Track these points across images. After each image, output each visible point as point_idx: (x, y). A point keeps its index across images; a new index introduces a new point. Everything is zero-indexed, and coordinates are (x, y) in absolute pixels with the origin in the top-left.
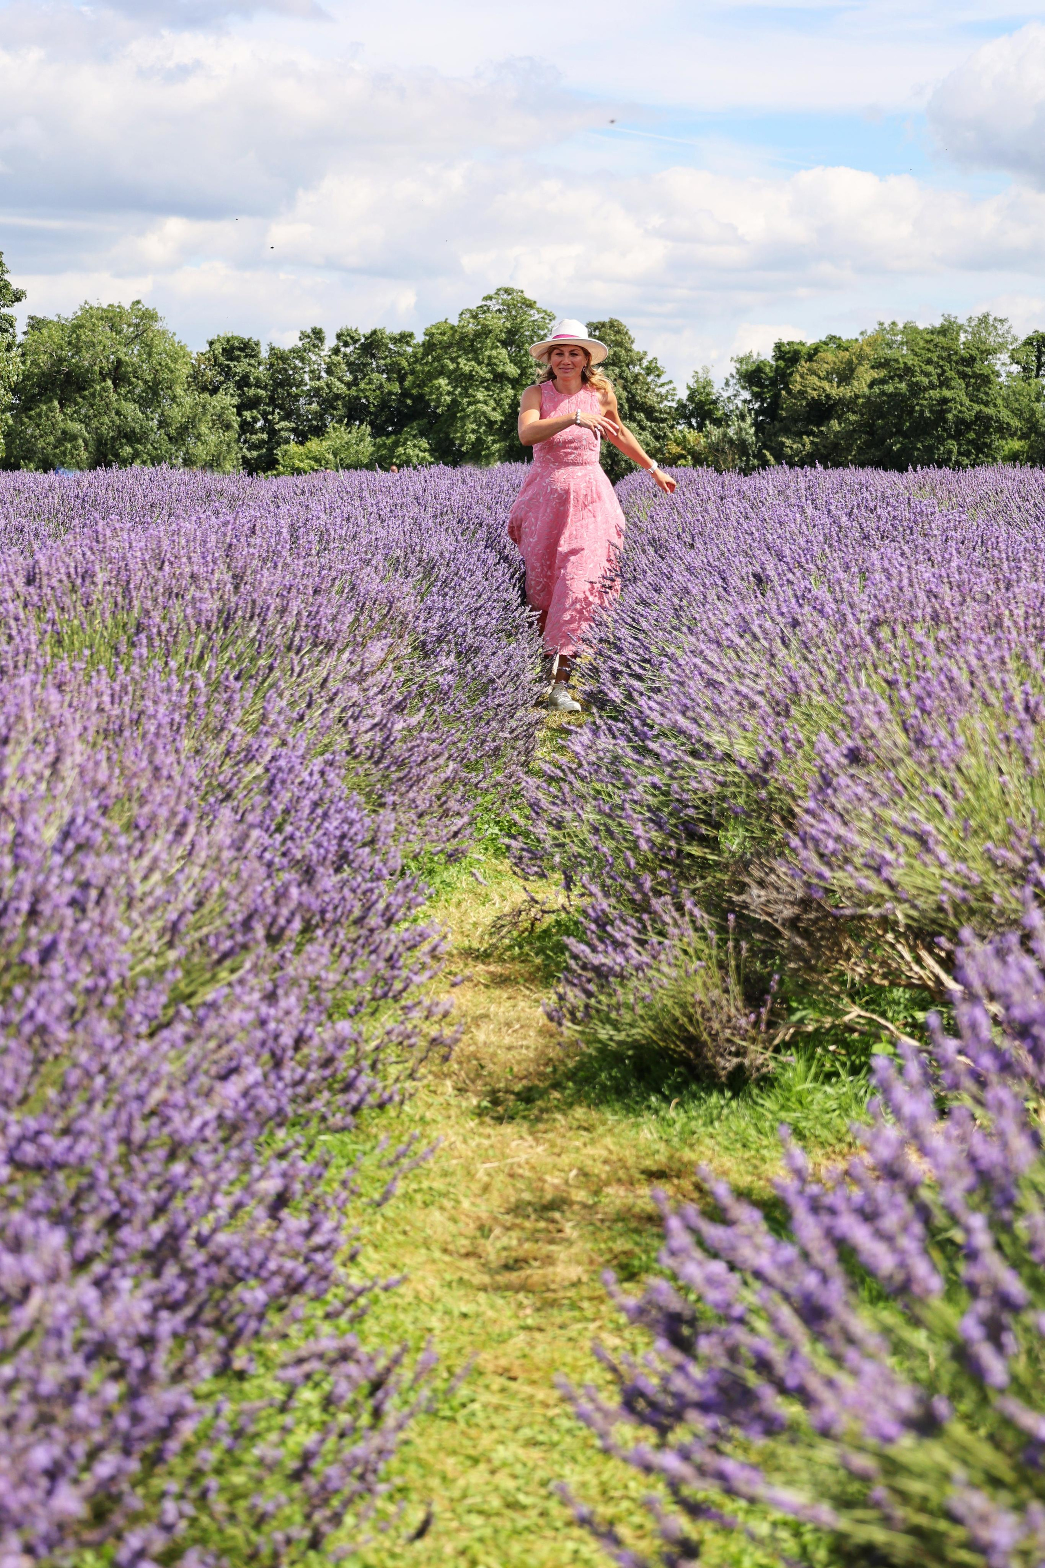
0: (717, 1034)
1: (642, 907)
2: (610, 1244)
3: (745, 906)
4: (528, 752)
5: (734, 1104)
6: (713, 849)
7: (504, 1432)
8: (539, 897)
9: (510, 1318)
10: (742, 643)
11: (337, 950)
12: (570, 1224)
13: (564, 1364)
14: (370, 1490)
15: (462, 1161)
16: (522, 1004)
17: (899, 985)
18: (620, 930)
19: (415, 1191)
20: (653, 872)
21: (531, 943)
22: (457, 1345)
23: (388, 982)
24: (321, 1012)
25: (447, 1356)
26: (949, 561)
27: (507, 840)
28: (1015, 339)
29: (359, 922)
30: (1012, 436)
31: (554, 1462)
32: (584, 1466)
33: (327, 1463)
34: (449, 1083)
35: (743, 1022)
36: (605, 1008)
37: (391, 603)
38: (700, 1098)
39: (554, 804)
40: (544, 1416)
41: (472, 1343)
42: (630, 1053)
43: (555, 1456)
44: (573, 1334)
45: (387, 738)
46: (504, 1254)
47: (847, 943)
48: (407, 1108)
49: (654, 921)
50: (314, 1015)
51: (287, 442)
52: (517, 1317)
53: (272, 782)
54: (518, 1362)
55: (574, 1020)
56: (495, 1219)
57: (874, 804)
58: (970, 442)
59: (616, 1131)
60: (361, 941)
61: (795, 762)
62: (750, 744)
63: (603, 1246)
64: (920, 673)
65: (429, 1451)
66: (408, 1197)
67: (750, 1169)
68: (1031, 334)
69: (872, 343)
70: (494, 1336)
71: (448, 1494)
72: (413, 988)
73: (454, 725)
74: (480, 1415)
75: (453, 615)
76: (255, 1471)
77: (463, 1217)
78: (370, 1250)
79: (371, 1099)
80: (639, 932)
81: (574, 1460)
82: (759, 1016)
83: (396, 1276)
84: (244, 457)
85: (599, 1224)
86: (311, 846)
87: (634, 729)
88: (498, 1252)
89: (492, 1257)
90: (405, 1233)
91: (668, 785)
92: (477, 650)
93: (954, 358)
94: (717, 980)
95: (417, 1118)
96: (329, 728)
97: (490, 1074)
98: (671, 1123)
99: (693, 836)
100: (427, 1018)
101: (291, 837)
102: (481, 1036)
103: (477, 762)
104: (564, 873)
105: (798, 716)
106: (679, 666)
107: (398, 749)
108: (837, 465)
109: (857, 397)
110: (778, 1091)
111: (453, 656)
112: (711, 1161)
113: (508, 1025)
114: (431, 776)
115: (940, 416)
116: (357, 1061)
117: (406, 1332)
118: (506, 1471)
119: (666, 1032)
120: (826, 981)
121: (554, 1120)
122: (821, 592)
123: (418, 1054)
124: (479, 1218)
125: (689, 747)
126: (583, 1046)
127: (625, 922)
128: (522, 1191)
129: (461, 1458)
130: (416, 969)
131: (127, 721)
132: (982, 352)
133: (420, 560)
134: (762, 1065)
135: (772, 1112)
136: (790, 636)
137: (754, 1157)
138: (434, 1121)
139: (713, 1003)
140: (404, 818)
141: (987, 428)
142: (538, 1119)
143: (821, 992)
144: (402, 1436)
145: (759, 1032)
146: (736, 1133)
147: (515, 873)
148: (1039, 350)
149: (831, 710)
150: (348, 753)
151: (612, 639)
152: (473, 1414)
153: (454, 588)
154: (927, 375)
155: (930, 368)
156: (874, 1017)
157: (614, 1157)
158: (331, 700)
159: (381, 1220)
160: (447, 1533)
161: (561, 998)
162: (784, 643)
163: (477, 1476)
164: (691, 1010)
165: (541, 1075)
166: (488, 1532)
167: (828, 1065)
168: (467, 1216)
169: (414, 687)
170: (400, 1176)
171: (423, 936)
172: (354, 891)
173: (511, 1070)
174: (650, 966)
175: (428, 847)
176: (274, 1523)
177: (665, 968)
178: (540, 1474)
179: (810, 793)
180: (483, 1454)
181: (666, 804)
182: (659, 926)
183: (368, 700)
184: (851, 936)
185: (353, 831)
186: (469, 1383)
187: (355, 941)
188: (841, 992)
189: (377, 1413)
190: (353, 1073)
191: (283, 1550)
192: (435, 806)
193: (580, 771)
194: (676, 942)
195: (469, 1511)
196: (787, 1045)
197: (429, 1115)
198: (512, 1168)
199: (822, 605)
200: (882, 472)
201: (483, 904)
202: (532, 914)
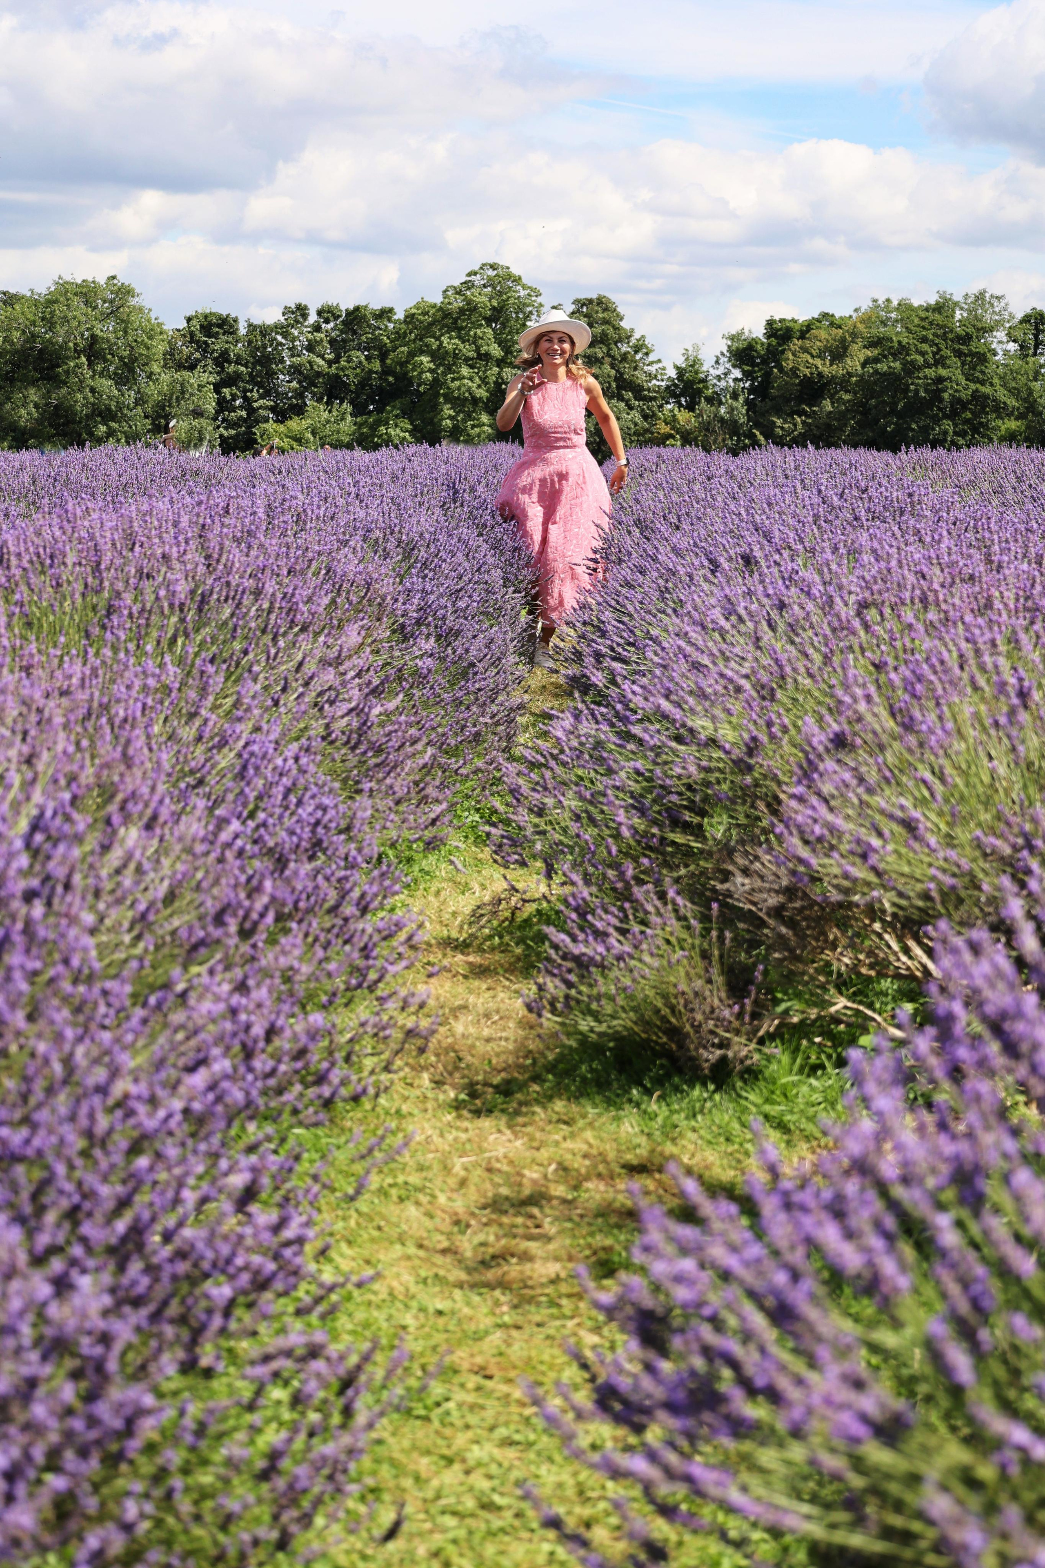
0: (700, 1025)
1: (625, 895)
2: (589, 1240)
3: (729, 894)
4: (509, 738)
5: (717, 1097)
6: (697, 836)
7: (479, 1431)
8: (520, 886)
9: (486, 1315)
10: (727, 626)
11: (310, 939)
12: (548, 1220)
13: (542, 1362)
14: (339, 1490)
15: (438, 1155)
16: (502, 995)
17: (887, 976)
18: (602, 919)
19: (390, 1186)
20: (635, 859)
21: (511, 933)
22: (432, 1342)
23: (362, 973)
24: (293, 1004)
25: (422, 1354)
26: (939, 542)
27: (487, 828)
28: (1012, 316)
29: (334, 910)
30: (1009, 415)
31: (531, 1462)
32: (561, 1466)
33: (297, 1463)
34: (426, 1076)
35: (727, 1013)
36: (586, 999)
37: (369, 584)
38: (682, 1091)
39: (534, 790)
40: (521, 1415)
41: (447, 1340)
42: (611, 1044)
43: (532, 1456)
44: (552, 1332)
45: (365, 723)
46: (483, 1249)
47: (833, 933)
48: (382, 1101)
49: (636, 910)
50: (286, 1008)
51: (267, 420)
52: (494, 1314)
53: (244, 767)
54: (493, 1360)
55: (554, 1011)
56: (473, 1214)
57: (860, 790)
58: (966, 421)
59: (597, 1124)
60: (336, 931)
61: (781, 747)
62: (734, 728)
63: (582, 1242)
64: (909, 657)
65: (403, 1451)
66: (382, 1192)
67: (734, 1163)
68: (1028, 311)
69: (866, 320)
70: (470, 1334)
71: (421, 1495)
72: (388, 978)
73: (432, 710)
74: (455, 1414)
75: (433, 597)
76: (222, 1471)
77: (439, 1213)
78: (344, 1246)
79: (344, 1092)
80: (621, 921)
81: (551, 1460)
82: (742, 1007)
83: (369, 1272)
84: (221, 436)
85: (577, 1219)
86: (283, 834)
87: (617, 715)
88: (475, 1249)
89: (469, 1254)
90: (379, 1228)
91: (651, 771)
92: (458, 633)
93: (950, 336)
94: (700, 970)
95: (393, 1111)
96: (304, 712)
97: (468, 1066)
98: (653, 1117)
99: (677, 823)
100: (403, 1009)
101: (264, 824)
102: (459, 1028)
103: (457, 747)
104: (545, 861)
105: (785, 700)
106: (663, 649)
107: (376, 734)
108: (829, 445)
109: (850, 375)
110: (762, 1084)
111: (432, 640)
112: (693, 1155)
113: (487, 1016)
114: (409, 762)
115: (936, 396)
116: (331, 1053)
117: (379, 1329)
118: (481, 1471)
119: (648, 1023)
120: (811, 971)
121: (534, 1113)
122: (809, 575)
123: (394, 1046)
124: (456, 1214)
125: (673, 731)
126: (564, 1038)
127: (606, 911)
128: (500, 1185)
129: (435, 1458)
130: (391, 959)
131: (95, 704)
132: (978, 330)
133: (400, 541)
134: (746, 1057)
135: (755, 1105)
136: (777, 618)
137: (737, 1151)
138: (410, 1114)
139: (696, 994)
140: (381, 805)
141: (983, 407)
142: (517, 1113)
143: (807, 983)
144: (374, 1435)
145: (743, 1024)
146: (720, 1127)
147: (495, 861)
148: (1037, 328)
149: (817, 694)
150: (324, 738)
151: (596, 623)
152: (448, 1413)
153: (434, 570)
154: (923, 354)
155: (925, 347)
156: (861, 1008)
157: (594, 1152)
158: (306, 684)
159: (355, 1215)
160: (420, 1534)
161: (541, 988)
162: (770, 625)
163: (451, 1477)
164: (674, 1001)
165: (521, 1067)
166: (462, 1533)
167: (813, 1057)
168: (443, 1211)
169: (392, 671)
170: (375, 1170)
171: (399, 926)
172: (327, 879)
173: (490, 1062)
174: (631, 957)
175: (407, 834)
176: (242, 1524)
177: (647, 958)
178: (515, 1474)
179: (795, 779)
180: (457, 1454)
181: (649, 790)
182: (641, 915)
183: (344, 684)
184: (837, 926)
185: (327, 818)
186: (444, 1382)
187: (329, 931)
188: (828, 982)
189: (348, 1412)
190: (325, 1065)
191: (250, 1551)
192: (413, 794)
193: (562, 757)
194: (659, 932)
195: (443, 1513)
196: (772, 1037)
197: (405, 1108)
198: (489, 1162)
199: (809, 586)
200: (875, 453)
201: (463, 893)
202: (513, 903)
